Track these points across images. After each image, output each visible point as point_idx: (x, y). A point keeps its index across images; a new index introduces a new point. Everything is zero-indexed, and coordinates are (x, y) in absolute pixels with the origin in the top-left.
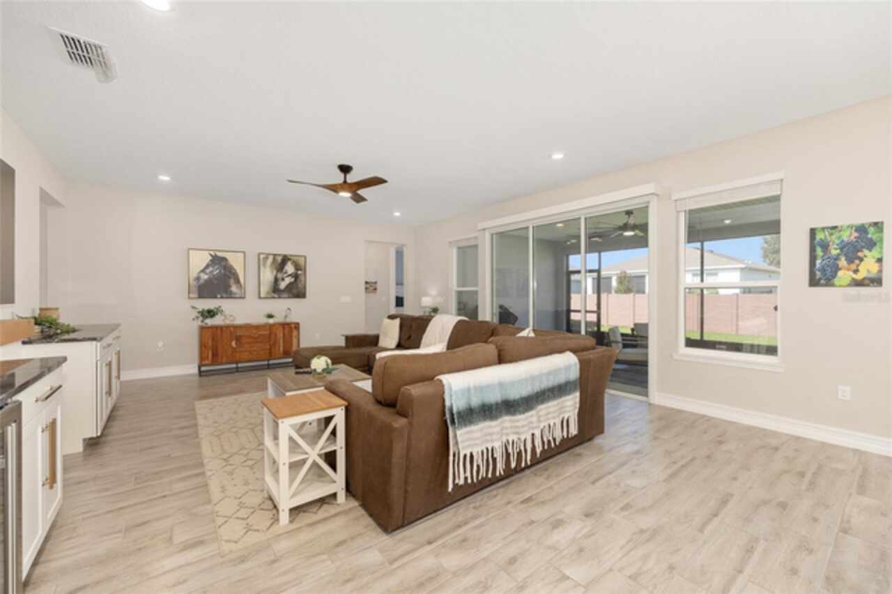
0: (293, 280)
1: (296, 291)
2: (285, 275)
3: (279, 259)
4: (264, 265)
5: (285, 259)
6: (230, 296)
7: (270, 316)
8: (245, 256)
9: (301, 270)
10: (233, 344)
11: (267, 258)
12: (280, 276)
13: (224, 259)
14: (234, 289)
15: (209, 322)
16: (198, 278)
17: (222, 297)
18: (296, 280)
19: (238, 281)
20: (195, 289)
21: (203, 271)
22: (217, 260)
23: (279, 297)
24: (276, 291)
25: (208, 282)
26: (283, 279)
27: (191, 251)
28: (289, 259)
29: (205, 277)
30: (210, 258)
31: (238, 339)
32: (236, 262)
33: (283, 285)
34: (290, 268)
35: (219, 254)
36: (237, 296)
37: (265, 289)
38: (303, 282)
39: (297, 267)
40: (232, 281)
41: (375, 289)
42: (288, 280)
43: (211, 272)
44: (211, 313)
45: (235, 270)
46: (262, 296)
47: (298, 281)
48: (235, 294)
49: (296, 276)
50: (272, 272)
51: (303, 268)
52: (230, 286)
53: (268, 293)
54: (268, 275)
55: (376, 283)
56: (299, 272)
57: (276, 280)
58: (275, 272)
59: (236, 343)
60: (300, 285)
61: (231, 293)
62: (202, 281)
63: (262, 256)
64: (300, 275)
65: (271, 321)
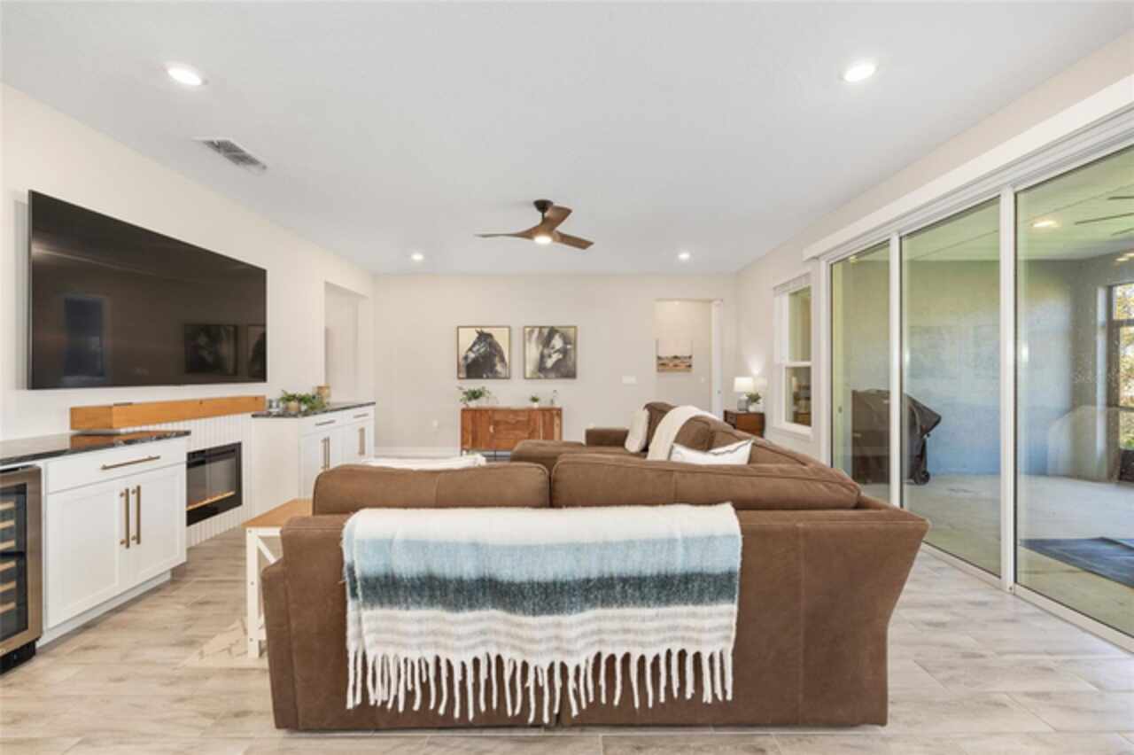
0: (561, 356)
1: (565, 370)
2: (552, 351)
3: (546, 331)
4: (530, 340)
5: (553, 332)
6: (494, 375)
7: (535, 400)
8: (510, 331)
9: (570, 343)
10: (491, 429)
11: (531, 332)
12: (546, 352)
13: (489, 336)
14: (499, 368)
15: (473, 404)
16: (466, 358)
17: (488, 378)
18: (564, 357)
19: (502, 360)
20: (463, 369)
21: (470, 349)
22: (484, 337)
23: (546, 377)
24: (541, 369)
25: (475, 361)
26: (550, 356)
27: (461, 330)
28: (557, 331)
29: (472, 355)
30: (477, 335)
31: (496, 424)
32: (501, 338)
33: (550, 363)
34: (557, 342)
35: (486, 330)
36: (503, 376)
37: (530, 367)
38: (572, 360)
39: (566, 340)
40: (497, 359)
41: (690, 366)
42: (555, 357)
43: (478, 350)
44: (475, 395)
45: (500, 347)
46: (528, 375)
47: (568, 358)
48: (500, 373)
49: (564, 352)
50: (538, 348)
51: (573, 342)
52: (495, 365)
53: (533, 373)
54: (533, 352)
55: (690, 357)
56: (569, 347)
57: (542, 357)
58: (541, 347)
59: (494, 429)
60: (570, 363)
61: (496, 372)
62: (469, 360)
63: (528, 329)
64: (570, 349)
65: (536, 405)
